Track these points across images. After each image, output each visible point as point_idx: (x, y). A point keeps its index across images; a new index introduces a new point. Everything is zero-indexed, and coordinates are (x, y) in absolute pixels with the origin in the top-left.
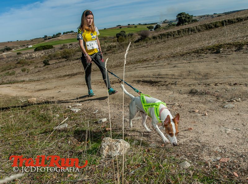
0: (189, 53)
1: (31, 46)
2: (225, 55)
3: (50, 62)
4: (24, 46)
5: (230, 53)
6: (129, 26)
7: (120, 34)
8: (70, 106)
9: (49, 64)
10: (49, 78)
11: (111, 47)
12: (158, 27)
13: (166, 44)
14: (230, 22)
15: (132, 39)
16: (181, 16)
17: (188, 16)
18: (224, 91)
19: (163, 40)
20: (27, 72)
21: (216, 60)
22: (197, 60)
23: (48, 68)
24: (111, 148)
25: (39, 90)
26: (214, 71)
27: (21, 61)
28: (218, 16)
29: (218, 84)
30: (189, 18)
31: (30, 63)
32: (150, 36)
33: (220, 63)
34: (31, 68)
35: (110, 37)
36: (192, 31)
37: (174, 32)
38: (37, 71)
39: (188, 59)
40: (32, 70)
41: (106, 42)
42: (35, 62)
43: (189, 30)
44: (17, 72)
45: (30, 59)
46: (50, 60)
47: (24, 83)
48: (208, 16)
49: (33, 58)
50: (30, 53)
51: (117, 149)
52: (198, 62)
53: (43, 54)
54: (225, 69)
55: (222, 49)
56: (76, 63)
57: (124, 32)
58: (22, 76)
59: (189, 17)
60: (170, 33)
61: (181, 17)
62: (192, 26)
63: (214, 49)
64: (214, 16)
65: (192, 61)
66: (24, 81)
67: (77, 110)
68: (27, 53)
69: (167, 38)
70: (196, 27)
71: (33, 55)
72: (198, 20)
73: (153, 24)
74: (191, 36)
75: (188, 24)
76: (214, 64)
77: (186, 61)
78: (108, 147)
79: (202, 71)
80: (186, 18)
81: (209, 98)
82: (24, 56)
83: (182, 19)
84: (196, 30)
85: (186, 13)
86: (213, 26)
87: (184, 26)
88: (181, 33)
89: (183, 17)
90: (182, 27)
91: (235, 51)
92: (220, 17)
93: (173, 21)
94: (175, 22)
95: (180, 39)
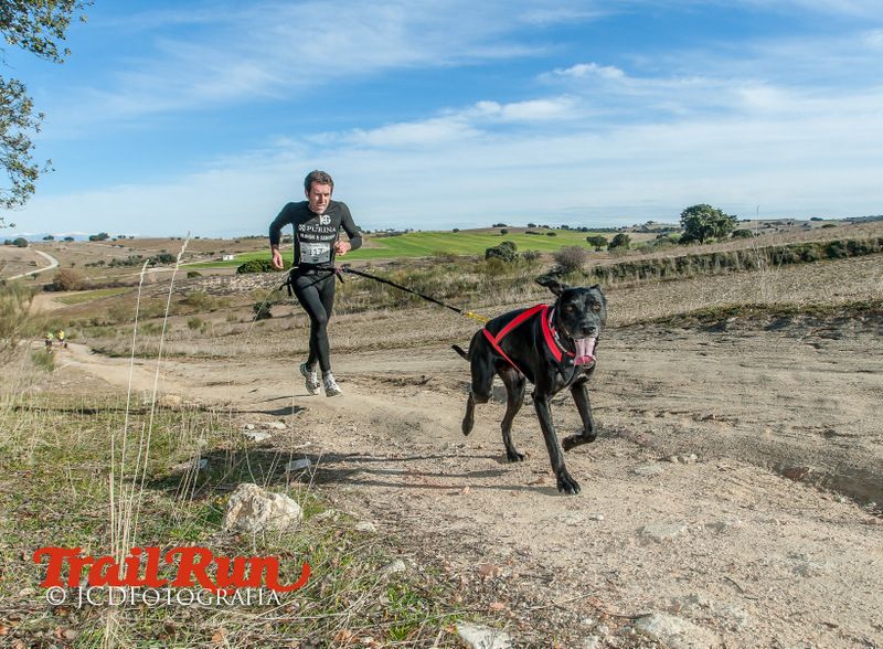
0: (643, 324)
1: (231, 257)
2: (735, 336)
3: (274, 311)
4: (212, 254)
5: (751, 333)
6: (531, 230)
7: (496, 251)
8: (251, 427)
9: (269, 316)
10: (253, 355)
11: (460, 287)
12: (620, 241)
13: (634, 297)
15: (529, 270)
16: (697, 214)
17: (719, 219)
18: (670, 432)
19: (625, 283)
20: (202, 331)
21: (705, 348)
22: (654, 345)
23: (264, 328)
24: (247, 508)
25: (213, 384)
26: (682, 379)
27: (193, 296)
28: (824, 227)
29: (666, 414)
30: (721, 224)
31: (217, 307)
32: (588, 266)
33: (708, 358)
34: (216, 321)
35: (465, 258)
36: (723, 264)
37: (664, 262)
38: (230, 330)
40: (217, 325)
41: (449, 269)
42: (232, 304)
43: (714, 261)
44: (174, 328)
45: (219, 294)
46: (276, 303)
47: (181, 358)
49: (227, 293)
50: (223, 277)
51: (260, 514)
52: (654, 349)
53: (258, 283)
54: (712, 376)
55: (733, 319)
56: (348, 321)
57: (513, 246)
58: (183, 339)
59: (724, 221)
60: (651, 263)
61: (697, 219)
62: (724, 248)
63: (714, 316)
64: (814, 225)
65: (640, 346)
66: (183, 354)
67: (259, 437)
68: (214, 277)
69: (641, 277)
70: (740, 253)
71: (232, 282)
72: (755, 232)
73: (608, 230)
74: (719, 279)
75: (719, 242)
76: (694, 360)
77: (623, 345)
78: (241, 505)
80: (712, 223)
81: (620, 447)
82: (205, 283)
83: (700, 225)
84: (737, 261)
85: (715, 208)
86: (796, 257)
87: (701, 247)
88: (689, 266)
89: (704, 217)
90: (697, 249)
91: (767, 328)
92: (827, 231)
93: (672, 230)
94: (679, 231)
95: (680, 286)
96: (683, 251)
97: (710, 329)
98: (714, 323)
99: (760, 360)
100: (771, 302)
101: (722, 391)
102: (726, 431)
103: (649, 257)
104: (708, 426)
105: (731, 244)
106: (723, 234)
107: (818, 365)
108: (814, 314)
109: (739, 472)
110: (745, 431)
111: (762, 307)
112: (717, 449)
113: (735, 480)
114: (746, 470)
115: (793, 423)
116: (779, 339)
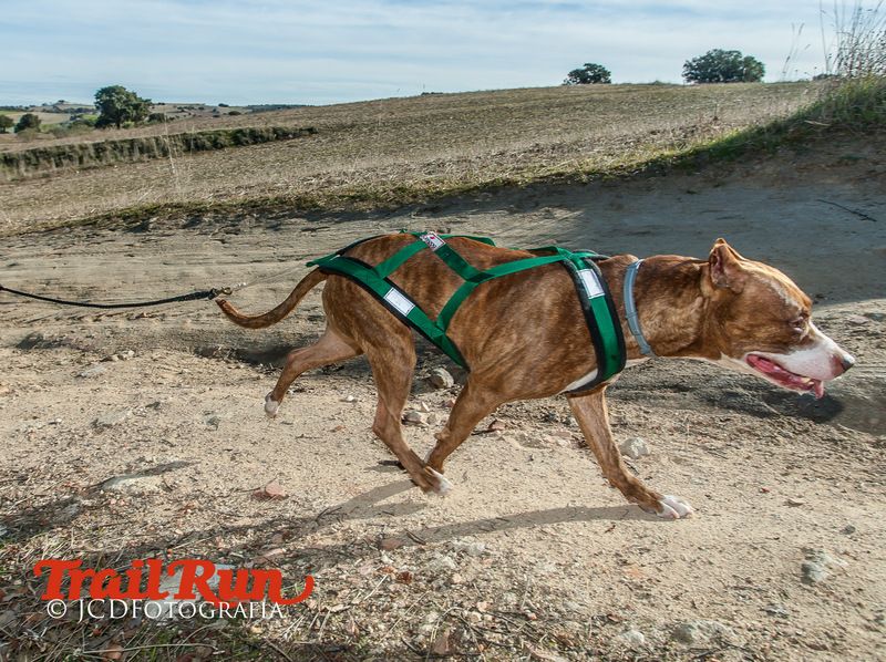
0: (69, 226)
2: (158, 235)
5: (172, 232)
12: (28, 122)
13: (52, 187)
14: (256, 138)
16: (111, 96)
17: (135, 102)
18: (108, 334)
19: (40, 172)
21: (132, 248)
22: (83, 248)
26: (113, 281)
28: (232, 114)
29: (102, 318)
30: (136, 107)
33: (135, 259)
36: (142, 151)
37: (81, 148)
39: (61, 243)
43: (132, 147)
48: (201, 109)
52: (83, 253)
54: (141, 276)
55: (155, 219)
59: (140, 105)
60: (67, 149)
61: (112, 101)
62: (142, 133)
63: (137, 216)
64: (222, 111)
65: (69, 251)
69: (57, 166)
72: (170, 116)
73: (11, 109)
74: (139, 167)
75: (136, 126)
76: (122, 262)
77: (51, 251)
79: (79, 280)
80: (128, 105)
81: (64, 356)
83: (115, 107)
84: (155, 148)
85: (129, 90)
86: (208, 144)
87: (119, 132)
88: (108, 153)
89: (119, 100)
90: (114, 134)
91: (184, 227)
92: (233, 118)
93: (87, 111)
94: (94, 112)
95: (101, 175)
96: (99, 136)
97: (135, 230)
98: (138, 222)
99: (179, 258)
100: (186, 201)
101: (150, 289)
102: (156, 326)
103: (64, 142)
104: (141, 324)
105: (147, 129)
106: (140, 119)
107: (224, 259)
108: (220, 212)
109: (169, 359)
110: (171, 323)
111: (178, 206)
112: (150, 342)
113: (167, 367)
114: (174, 357)
115: (206, 312)
116: (194, 237)
